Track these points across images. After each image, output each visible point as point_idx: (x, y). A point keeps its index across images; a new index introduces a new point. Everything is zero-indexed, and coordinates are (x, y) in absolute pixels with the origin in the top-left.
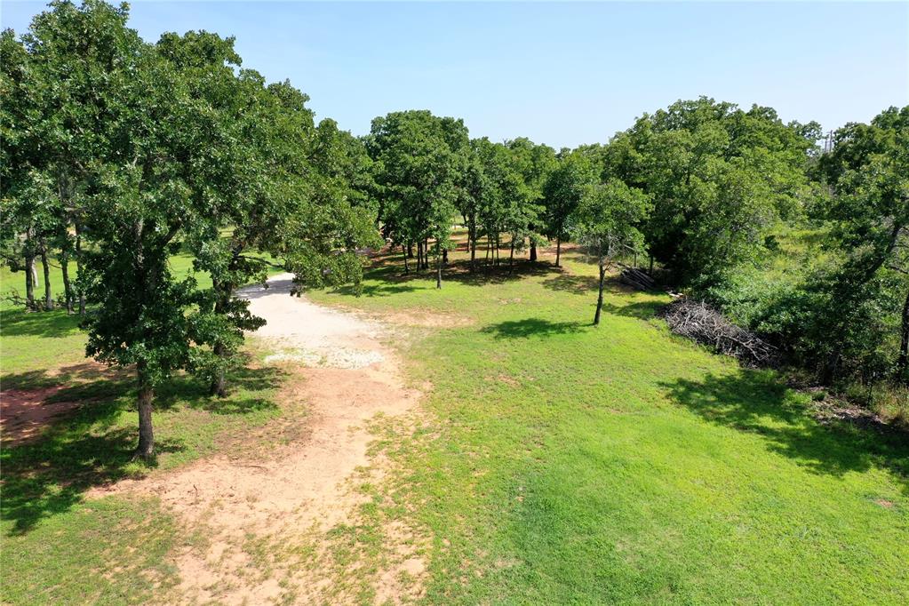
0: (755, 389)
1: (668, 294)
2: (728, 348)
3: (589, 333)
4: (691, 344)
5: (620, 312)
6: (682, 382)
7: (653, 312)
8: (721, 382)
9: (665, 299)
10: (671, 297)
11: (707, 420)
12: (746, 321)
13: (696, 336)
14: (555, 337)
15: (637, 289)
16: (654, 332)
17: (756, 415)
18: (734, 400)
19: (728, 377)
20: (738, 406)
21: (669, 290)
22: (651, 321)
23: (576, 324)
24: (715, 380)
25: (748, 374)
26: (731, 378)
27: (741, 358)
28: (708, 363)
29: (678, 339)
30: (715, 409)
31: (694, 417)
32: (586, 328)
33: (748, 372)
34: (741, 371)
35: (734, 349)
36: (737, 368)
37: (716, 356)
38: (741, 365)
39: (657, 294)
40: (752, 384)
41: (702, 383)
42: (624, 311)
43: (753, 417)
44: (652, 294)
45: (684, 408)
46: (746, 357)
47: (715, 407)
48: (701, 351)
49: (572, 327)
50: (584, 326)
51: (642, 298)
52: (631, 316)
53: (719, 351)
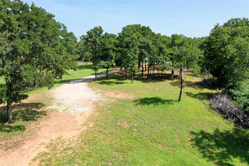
0: (237, 140)
1: (216, 90)
2: (231, 117)
3: (174, 105)
4: (216, 113)
5: (193, 96)
6: (202, 132)
7: (206, 97)
8: (222, 134)
9: (214, 92)
10: (217, 91)
11: (205, 156)
12: (242, 106)
13: (219, 110)
14: (160, 105)
15: (205, 87)
16: (203, 106)
17: (231, 156)
18: (224, 145)
19: (227, 131)
20: (225, 149)
21: (217, 88)
22: (203, 101)
23: (171, 101)
24: (219, 132)
25: (236, 131)
26: (228, 132)
27: (236, 122)
28: (220, 123)
29: (211, 110)
30: (212, 150)
31: (198, 154)
32: (175, 103)
33: (237, 130)
34: (234, 129)
35: (233, 118)
36: (233, 127)
37: (225, 120)
38: (235, 126)
39: (212, 89)
40: (237, 136)
41: (212, 134)
42: (195, 96)
43: (230, 158)
44: (210, 89)
45: (197, 148)
46: (238, 122)
47: (212, 148)
48: (219, 117)
49: (169, 102)
50: (174, 101)
51: (206, 91)
52: (197, 98)
53: (227, 118)
